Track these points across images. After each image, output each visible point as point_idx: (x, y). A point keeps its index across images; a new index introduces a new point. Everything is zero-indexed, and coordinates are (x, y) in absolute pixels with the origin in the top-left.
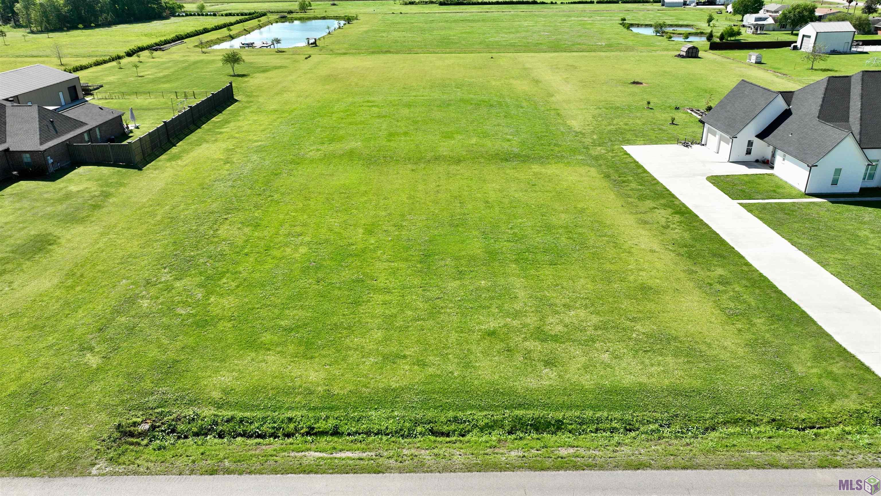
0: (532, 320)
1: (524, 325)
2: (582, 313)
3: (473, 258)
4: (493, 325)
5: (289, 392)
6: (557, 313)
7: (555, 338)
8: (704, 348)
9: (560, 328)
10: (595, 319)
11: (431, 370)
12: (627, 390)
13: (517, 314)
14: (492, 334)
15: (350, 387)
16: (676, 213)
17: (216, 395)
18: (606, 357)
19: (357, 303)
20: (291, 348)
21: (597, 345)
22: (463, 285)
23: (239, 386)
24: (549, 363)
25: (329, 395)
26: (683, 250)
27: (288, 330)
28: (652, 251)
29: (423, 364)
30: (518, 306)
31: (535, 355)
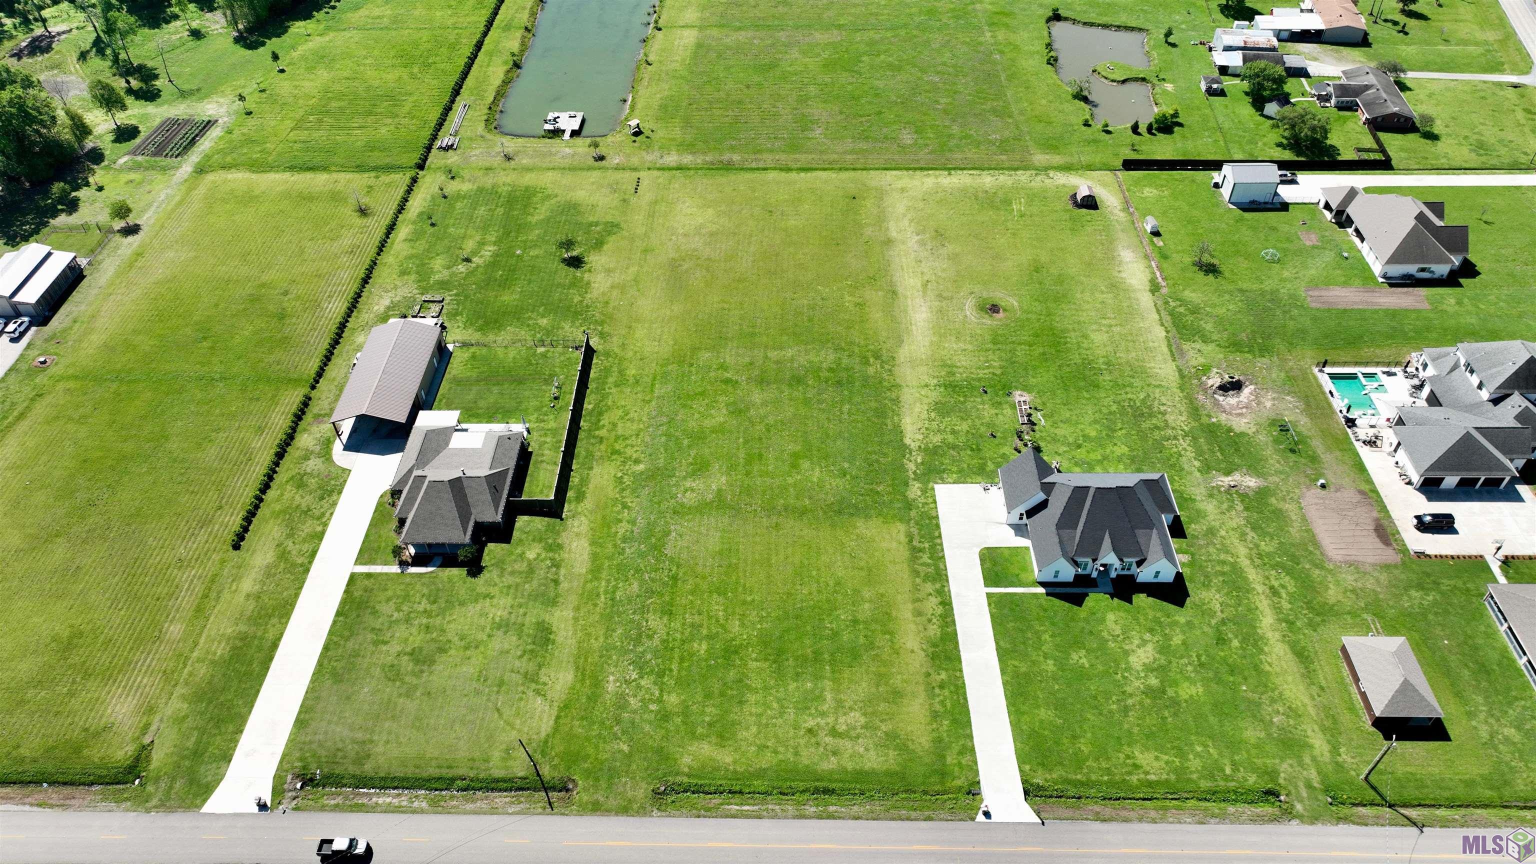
0: (831, 720)
1: (828, 724)
2: (858, 714)
3: (805, 659)
4: (811, 723)
5: (717, 769)
6: (845, 714)
7: (840, 735)
8: (910, 743)
9: (844, 727)
10: (863, 720)
11: (781, 757)
12: (866, 772)
13: (823, 714)
14: (810, 731)
15: (744, 767)
16: (941, 603)
17: (686, 770)
18: (862, 750)
19: (741, 702)
20: (714, 739)
21: (860, 740)
22: (798, 687)
23: (695, 765)
24: (835, 753)
25: (735, 772)
26: (931, 650)
27: (710, 725)
28: (912, 651)
29: (776, 752)
30: (825, 707)
31: (829, 748)
